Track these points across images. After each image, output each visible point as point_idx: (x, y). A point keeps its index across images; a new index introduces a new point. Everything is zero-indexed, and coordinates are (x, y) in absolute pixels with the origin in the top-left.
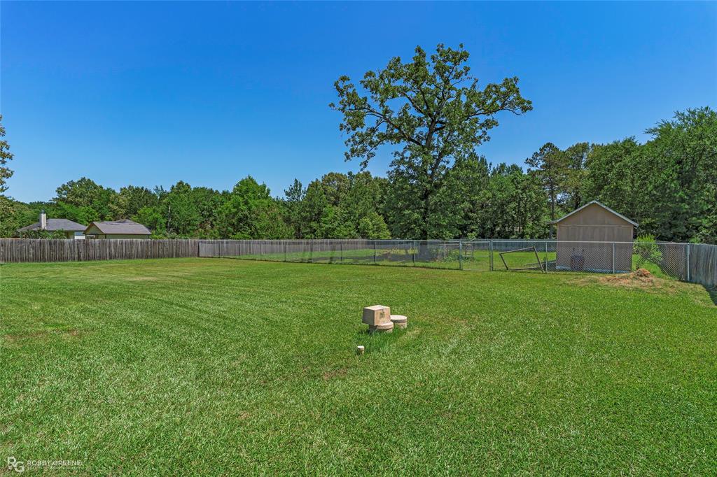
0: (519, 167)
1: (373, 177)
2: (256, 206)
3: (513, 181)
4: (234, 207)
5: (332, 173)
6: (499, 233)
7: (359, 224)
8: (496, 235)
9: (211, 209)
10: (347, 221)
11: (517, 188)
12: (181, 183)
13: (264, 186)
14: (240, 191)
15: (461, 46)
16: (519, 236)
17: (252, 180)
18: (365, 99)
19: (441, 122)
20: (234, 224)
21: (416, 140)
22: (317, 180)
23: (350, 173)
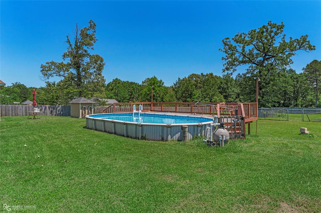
0: (294, 69)
1: (214, 75)
2: (159, 90)
3: (291, 77)
4: (149, 91)
5: (193, 74)
6: (283, 104)
7: (212, 100)
8: (281, 105)
9: (132, 91)
10: (206, 98)
11: (294, 81)
12: (117, 79)
13: (161, 81)
14: (151, 83)
15: (282, 23)
16: (294, 106)
17: (155, 78)
18: (236, 47)
19: (269, 55)
20: (148, 99)
21: (256, 63)
22: (185, 77)
23: (202, 74)
